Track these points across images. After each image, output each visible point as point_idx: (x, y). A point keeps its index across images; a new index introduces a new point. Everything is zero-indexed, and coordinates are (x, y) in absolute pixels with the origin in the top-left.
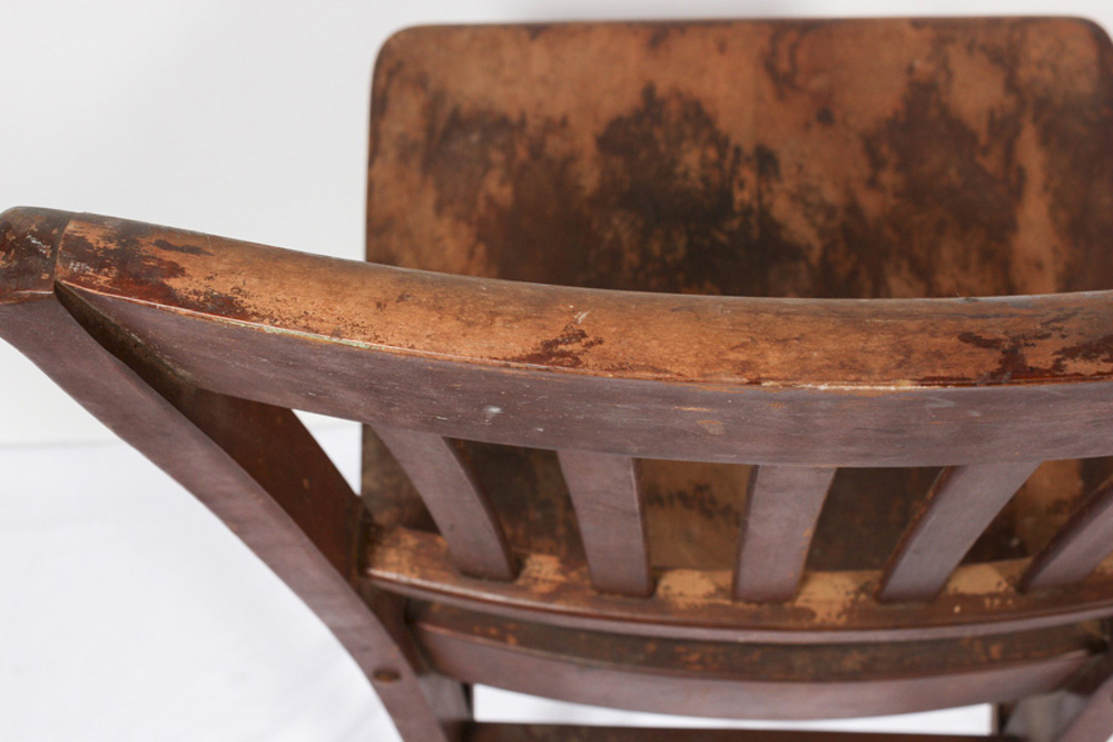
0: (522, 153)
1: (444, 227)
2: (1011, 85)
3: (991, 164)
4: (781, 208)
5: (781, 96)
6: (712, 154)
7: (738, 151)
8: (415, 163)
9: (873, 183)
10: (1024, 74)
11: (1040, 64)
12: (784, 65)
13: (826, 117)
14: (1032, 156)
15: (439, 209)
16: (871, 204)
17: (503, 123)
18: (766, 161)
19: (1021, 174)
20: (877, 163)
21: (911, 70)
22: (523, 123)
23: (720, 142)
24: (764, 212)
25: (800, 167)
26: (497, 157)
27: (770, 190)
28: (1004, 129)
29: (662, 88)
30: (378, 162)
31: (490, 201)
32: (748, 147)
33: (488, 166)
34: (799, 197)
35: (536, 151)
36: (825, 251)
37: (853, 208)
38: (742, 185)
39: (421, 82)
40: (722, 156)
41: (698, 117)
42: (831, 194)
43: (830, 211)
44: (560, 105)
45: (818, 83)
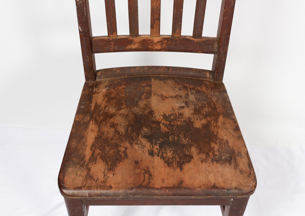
0: (211, 154)
1: (225, 138)
2: (89, 170)
3: (98, 151)
4: (148, 145)
5: (148, 167)
6: (164, 155)
7: (158, 156)
8: (236, 151)
9: (126, 148)
10: (85, 173)
11: (80, 175)
12: (147, 175)
13: (137, 162)
14: (88, 153)
15: (227, 142)
16: (127, 144)
17: (217, 161)
18: (151, 153)
19: (91, 149)
20: (125, 152)
21: (114, 174)
22: (212, 161)
23: (162, 157)
24: (152, 144)
25: (143, 152)
26: (217, 153)
27: (151, 148)
28: (93, 159)
29: (178, 170)
30: (246, 152)
31: (216, 143)
32: (156, 156)
33: (218, 151)
34: (144, 146)
35: (207, 155)
36: (138, 137)
37: (131, 144)
38: (157, 149)
39: (242, 172)
40: (162, 155)
41: (168, 163)
42: (136, 147)
43: (136, 143)
44: (204, 166)
45: (138, 171)
